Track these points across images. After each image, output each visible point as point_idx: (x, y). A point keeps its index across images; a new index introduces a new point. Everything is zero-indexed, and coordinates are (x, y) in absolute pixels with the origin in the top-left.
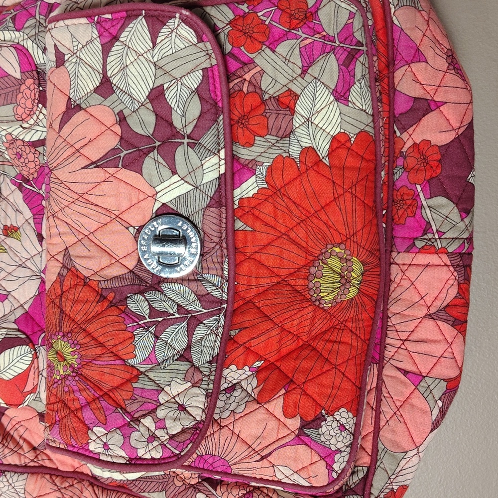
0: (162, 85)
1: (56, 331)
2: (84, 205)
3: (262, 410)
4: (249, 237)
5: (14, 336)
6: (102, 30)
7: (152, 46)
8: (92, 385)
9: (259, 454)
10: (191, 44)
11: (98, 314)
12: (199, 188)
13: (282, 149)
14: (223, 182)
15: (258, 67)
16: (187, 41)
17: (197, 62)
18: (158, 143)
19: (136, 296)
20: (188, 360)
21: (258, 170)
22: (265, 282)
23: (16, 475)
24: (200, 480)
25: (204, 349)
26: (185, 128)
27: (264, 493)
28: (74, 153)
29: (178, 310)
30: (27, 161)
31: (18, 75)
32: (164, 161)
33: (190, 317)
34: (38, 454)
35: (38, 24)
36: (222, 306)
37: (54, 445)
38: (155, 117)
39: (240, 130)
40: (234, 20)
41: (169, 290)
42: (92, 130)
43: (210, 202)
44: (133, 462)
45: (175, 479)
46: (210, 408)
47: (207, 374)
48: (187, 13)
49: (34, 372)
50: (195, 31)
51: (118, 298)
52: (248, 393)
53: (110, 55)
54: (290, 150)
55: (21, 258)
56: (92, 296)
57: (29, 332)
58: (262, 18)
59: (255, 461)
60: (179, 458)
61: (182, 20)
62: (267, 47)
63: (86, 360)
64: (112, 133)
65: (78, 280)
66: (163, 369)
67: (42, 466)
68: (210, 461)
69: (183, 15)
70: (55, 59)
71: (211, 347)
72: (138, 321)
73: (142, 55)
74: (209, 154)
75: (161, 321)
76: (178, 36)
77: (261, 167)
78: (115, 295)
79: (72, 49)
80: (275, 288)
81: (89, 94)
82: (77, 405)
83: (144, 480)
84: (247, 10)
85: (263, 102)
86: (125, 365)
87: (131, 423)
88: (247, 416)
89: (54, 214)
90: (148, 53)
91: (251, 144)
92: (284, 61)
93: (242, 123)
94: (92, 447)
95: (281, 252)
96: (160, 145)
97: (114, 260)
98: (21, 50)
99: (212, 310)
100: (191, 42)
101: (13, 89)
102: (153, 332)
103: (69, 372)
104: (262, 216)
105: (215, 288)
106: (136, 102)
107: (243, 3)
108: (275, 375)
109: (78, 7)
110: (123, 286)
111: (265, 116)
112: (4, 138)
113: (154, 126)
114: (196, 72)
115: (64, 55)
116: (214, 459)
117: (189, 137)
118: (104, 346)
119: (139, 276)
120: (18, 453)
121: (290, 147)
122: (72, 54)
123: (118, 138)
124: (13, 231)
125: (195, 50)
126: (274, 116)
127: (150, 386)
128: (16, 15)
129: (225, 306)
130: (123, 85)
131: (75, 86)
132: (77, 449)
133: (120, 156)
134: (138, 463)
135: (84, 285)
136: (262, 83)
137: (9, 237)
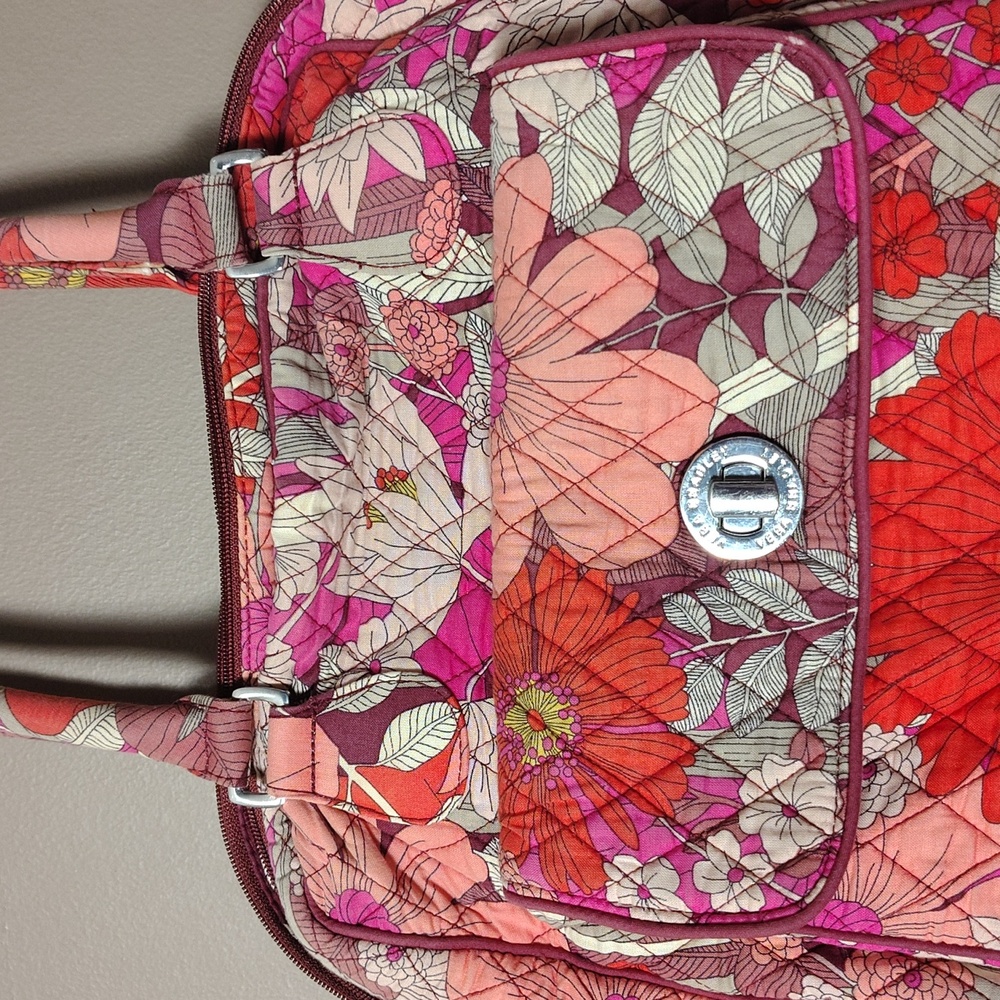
0: (741, 185)
1: (525, 672)
2: (576, 424)
3: (939, 810)
4: (898, 475)
5: (416, 685)
6: (618, 81)
7: (719, 109)
8: (604, 775)
9: (939, 895)
10: (801, 102)
11: (610, 636)
12: (808, 382)
13: (974, 300)
14: (854, 368)
15: (925, 142)
16: (794, 97)
17: (813, 137)
18: (731, 298)
19: (680, 598)
20: (789, 718)
21: (921, 341)
22: (929, 560)
23: (428, 954)
24: (805, 951)
25: (823, 695)
26: (783, 267)
27: (942, 971)
28: (561, 325)
29: (766, 621)
30: (430, 342)
31: (420, 174)
32: (743, 331)
33: (790, 634)
34: (462, 914)
35: (451, 72)
36: (849, 611)
37: (528, 894)
38: (724, 246)
39: (888, 266)
40: (877, 50)
41: (742, 583)
42: (598, 276)
43: (827, 408)
44: (703, 921)
45: (754, 952)
46: (849, 811)
47: (834, 743)
48: (801, 43)
49: (461, 754)
50: (810, 77)
51: (646, 601)
52: (905, 778)
53: (635, 128)
54: (991, 301)
55: (418, 532)
56: (595, 601)
57: (445, 677)
58: (935, 44)
59: (933, 910)
60: (802, 910)
61: (786, 56)
62: (947, 100)
63: (591, 727)
64: (640, 281)
65: (567, 571)
66: (743, 737)
67: (472, 936)
68: (838, 913)
69: (791, 45)
70: (518, 140)
71: (835, 691)
72: (689, 645)
73: (700, 127)
74: (829, 315)
75: (736, 644)
76: (775, 88)
77: (928, 336)
78: (640, 596)
79: (555, 121)
80: (950, 571)
81: (592, 207)
82: (576, 814)
83: (687, 954)
84: (901, 30)
85: (935, 210)
86: (668, 732)
87: (689, 844)
88: (909, 821)
89: (514, 443)
90: (712, 123)
91: (911, 292)
92: (981, 127)
93: (893, 253)
94: (613, 895)
95: (963, 501)
96: (734, 301)
97: (632, 530)
98: (424, 125)
99: (831, 619)
100: (801, 98)
101: (409, 201)
102: (721, 667)
103: (556, 750)
104: (924, 432)
105: (835, 576)
106: (686, 219)
107: (893, 17)
108: (957, 740)
109: (534, 37)
110: (654, 579)
111: (940, 237)
112: (384, 298)
113: (724, 264)
114: (810, 157)
115: (538, 132)
116: (846, 909)
117: (791, 283)
118: (628, 698)
119: (681, 559)
120: (427, 912)
121: (992, 294)
122: (555, 130)
123: (652, 292)
124: (397, 479)
125: (809, 113)
126: (958, 236)
127: (718, 771)
128: (408, 56)
129: (855, 610)
130: (661, 186)
131: (562, 192)
132: (580, 900)
133: (656, 327)
134: (714, 921)
135: (579, 580)
136: (933, 172)
137: (389, 490)
